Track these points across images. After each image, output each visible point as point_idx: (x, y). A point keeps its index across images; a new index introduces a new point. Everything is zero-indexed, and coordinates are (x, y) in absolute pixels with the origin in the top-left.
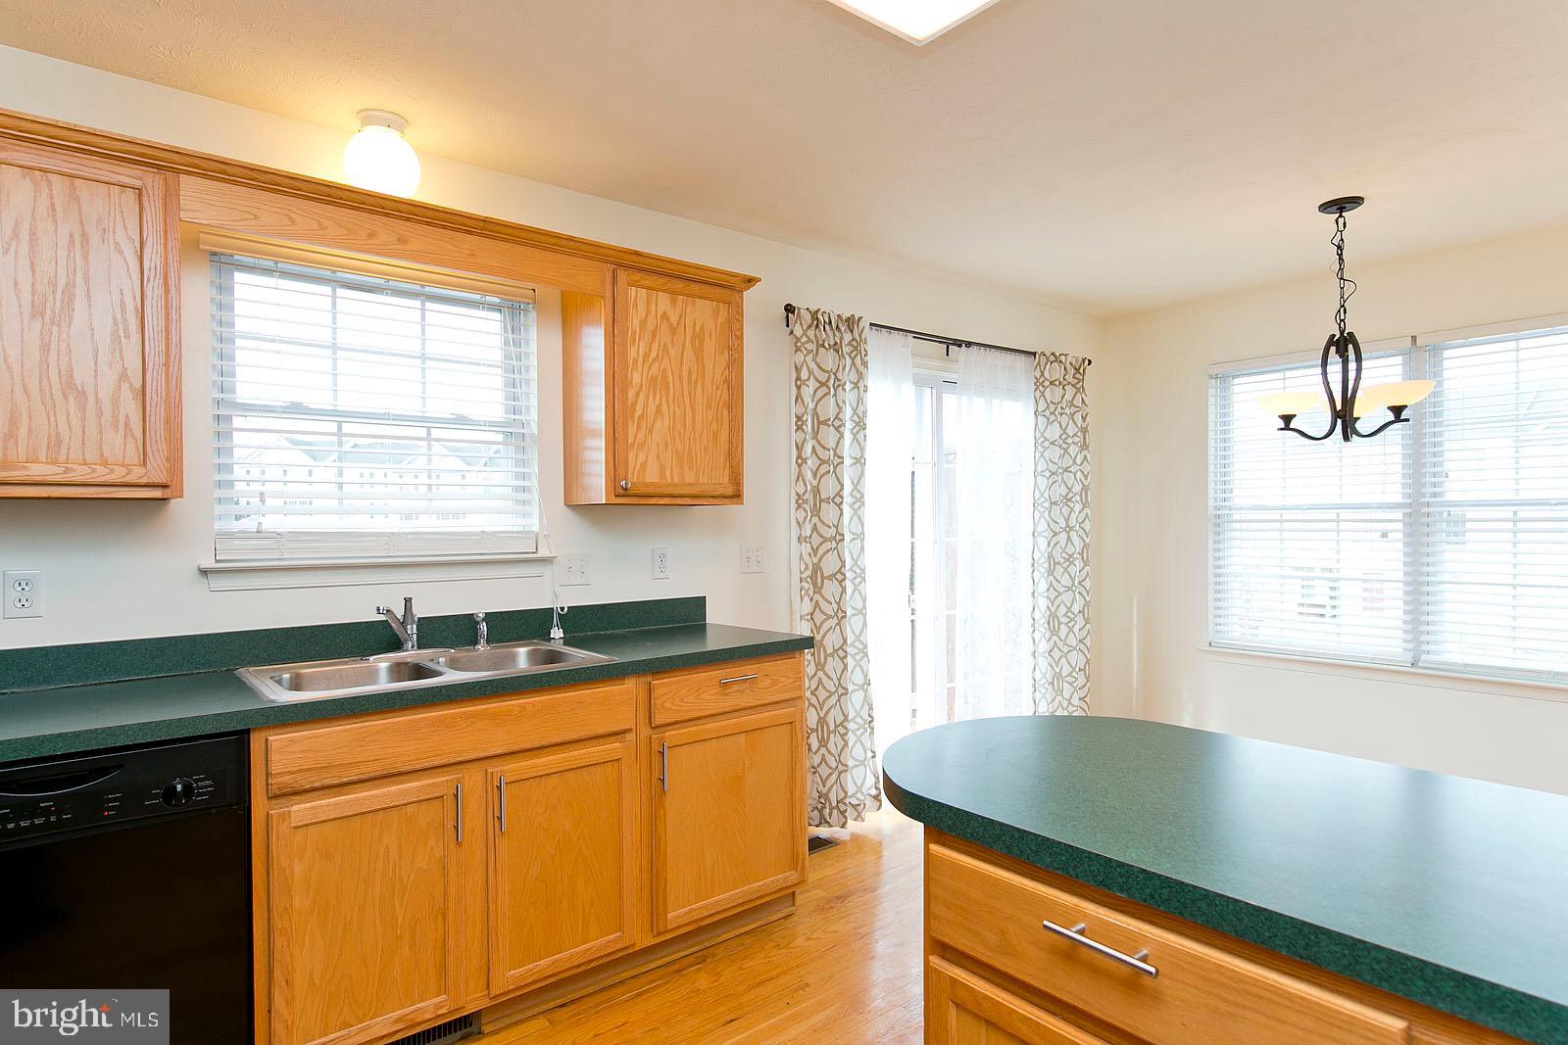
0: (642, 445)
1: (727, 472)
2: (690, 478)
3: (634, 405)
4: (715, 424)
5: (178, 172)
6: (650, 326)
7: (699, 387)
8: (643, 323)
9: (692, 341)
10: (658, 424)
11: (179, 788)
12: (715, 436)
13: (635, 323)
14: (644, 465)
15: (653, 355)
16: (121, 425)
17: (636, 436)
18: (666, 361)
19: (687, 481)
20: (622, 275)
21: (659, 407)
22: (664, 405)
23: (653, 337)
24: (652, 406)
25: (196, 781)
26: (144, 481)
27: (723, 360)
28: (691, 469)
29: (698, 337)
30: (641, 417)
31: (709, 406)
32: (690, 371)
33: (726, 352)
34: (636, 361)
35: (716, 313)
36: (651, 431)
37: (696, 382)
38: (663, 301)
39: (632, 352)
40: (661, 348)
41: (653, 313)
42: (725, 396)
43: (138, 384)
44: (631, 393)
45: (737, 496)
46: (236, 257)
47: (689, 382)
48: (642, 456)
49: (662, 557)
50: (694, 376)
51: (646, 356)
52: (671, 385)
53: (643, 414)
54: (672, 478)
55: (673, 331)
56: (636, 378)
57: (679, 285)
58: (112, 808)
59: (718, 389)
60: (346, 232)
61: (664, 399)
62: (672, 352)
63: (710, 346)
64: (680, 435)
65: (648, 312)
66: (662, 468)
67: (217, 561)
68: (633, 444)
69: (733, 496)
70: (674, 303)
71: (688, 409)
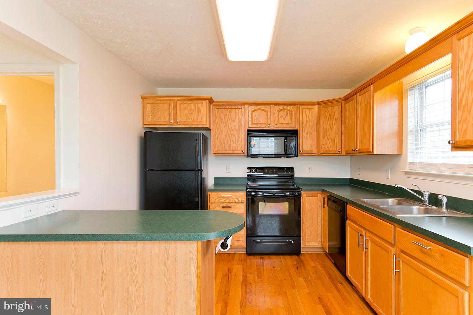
14: (465, 131)
17: (462, 116)
56: (463, 86)
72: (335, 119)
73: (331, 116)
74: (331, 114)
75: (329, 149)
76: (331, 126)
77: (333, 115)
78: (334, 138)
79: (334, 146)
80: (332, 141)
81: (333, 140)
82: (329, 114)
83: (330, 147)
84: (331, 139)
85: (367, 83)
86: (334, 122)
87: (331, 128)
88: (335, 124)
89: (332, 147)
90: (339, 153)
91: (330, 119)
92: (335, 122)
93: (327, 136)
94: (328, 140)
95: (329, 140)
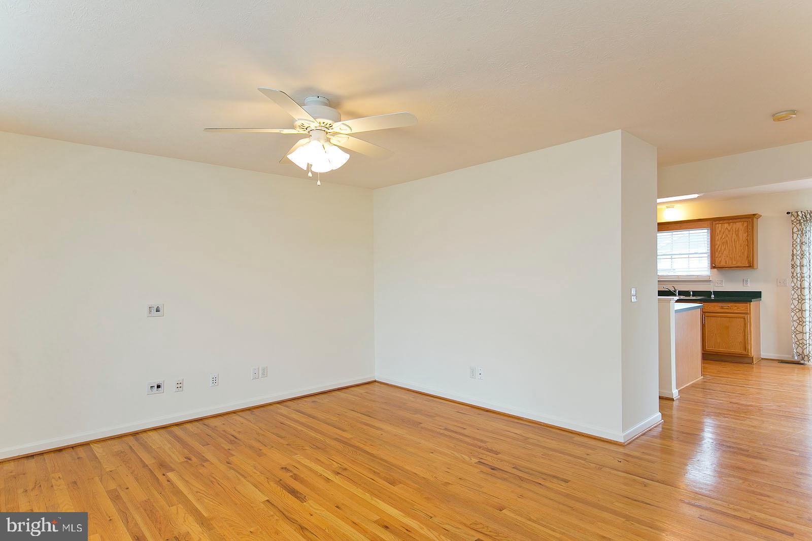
0: (720, 257)
1: (748, 261)
2: (734, 263)
4: (743, 251)
6: (722, 231)
7: (738, 242)
8: (720, 231)
9: (735, 232)
10: (725, 252)
12: (743, 253)
13: (718, 231)
14: (720, 261)
15: (723, 237)
17: (719, 254)
18: (727, 238)
20: (714, 223)
21: (725, 248)
22: (727, 248)
23: (723, 233)
24: (723, 248)
27: (745, 235)
28: (735, 261)
29: (737, 232)
30: (720, 251)
31: (741, 246)
32: (735, 239)
33: (748, 233)
34: (718, 238)
35: (743, 225)
36: (722, 254)
37: (736, 241)
38: (726, 225)
40: (726, 235)
42: (746, 243)
44: (717, 247)
45: (751, 266)
47: (734, 241)
48: (720, 259)
49: (747, 281)
51: (721, 238)
52: (729, 243)
54: (729, 263)
55: (729, 231)
56: (718, 243)
57: (731, 221)
61: (727, 246)
62: (729, 236)
63: (741, 233)
64: (731, 253)
65: (722, 228)
66: (726, 262)
68: (717, 257)
69: (750, 267)
70: (729, 225)
71: (734, 248)
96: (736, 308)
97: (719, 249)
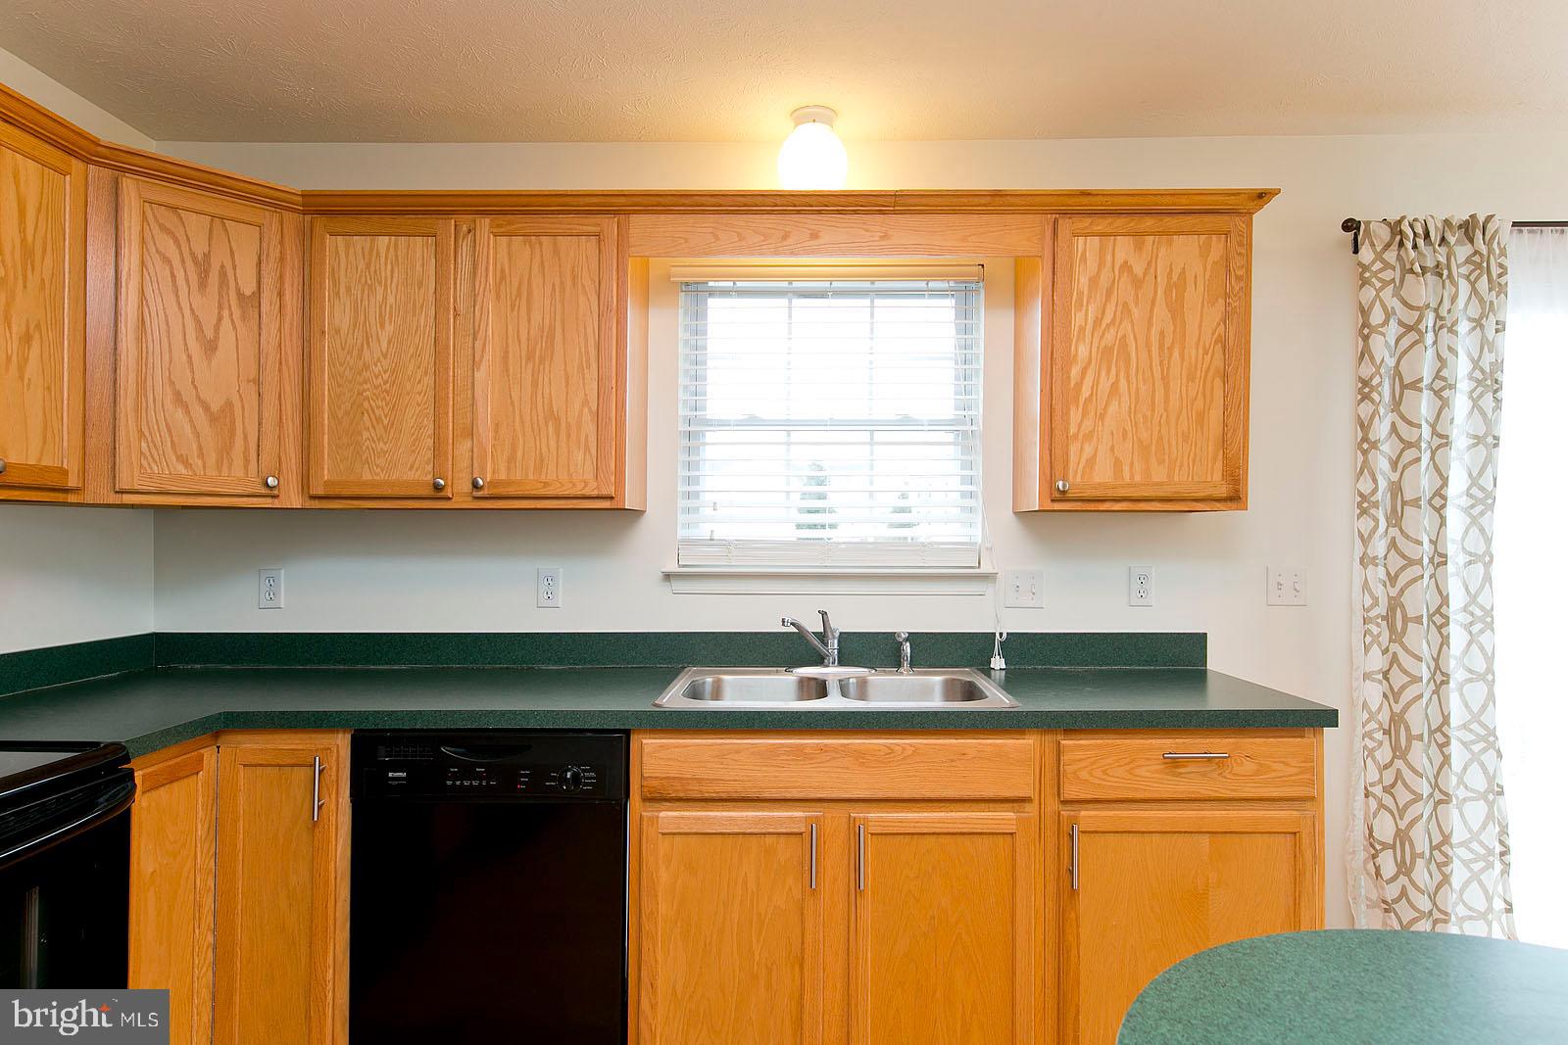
0: (1088, 437)
1: (1219, 465)
2: (1159, 474)
3: (1079, 385)
4: (1199, 403)
5: (628, 213)
6: (1104, 280)
7: (1176, 354)
8: (1094, 281)
9: (1167, 292)
10: (1113, 408)
11: (569, 775)
12: (1201, 417)
13: (1083, 282)
14: (1091, 462)
15: (1108, 318)
16: (582, 445)
17: (1080, 426)
18: (1125, 324)
19: (1156, 479)
20: (1065, 225)
21: (1115, 386)
22: (1123, 383)
23: (1109, 295)
24: (1105, 385)
25: (584, 771)
26: (595, 493)
27: (1215, 313)
28: (1161, 462)
29: (1177, 287)
30: (1089, 400)
31: (1191, 378)
32: (1162, 334)
33: (1221, 301)
34: (1082, 329)
35: (1205, 250)
36: (1102, 417)
37: (1170, 349)
38: (1123, 248)
39: (1078, 319)
40: (1120, 308)
41: (1109, 264)
42: (1218, 362)
43: (594, 408)
44: (1075, 372)
45: (1235, 498)
46: (711, 284)
47: (1161, 347)
48: (1088, 450)
49: (1143, 579)
50: (1168, 341)
51: (1098, 322)
52: (1133, 355)
53: (1092, 394)
54: (1132, 477)
55: (1138, 283)
56: (1083, 351)
57: (1149, 222)
58: (524, 783)
59: (1206, 353)
60: (762, 238)
61: (1122, 375)
62: (1135, 311)
63: (1194, 296)
64: (1145, 417)
65: (1101, 264)
66: (1118, 465)
67: (679, 566)
68: (1076, 436)
69: (1231, 499)
70: (1139, 247)
71: (1159, 385)
72: (240, 295)
73: (207, 272)
74: (207, 256)
75: (187, 464)
76: (209, 333)
77: (222, 267)
78: (229, 404)
79: (225, 451)
80: (213, 419)
81: (222, 418)
82: (192, 254)
83: (201, 455)
84: (206, 408)
85: (594, 200)
86: (226, 313)
87: (210, 347)
88: (238, 322)
89: (212, 459)
90: (268, 492)
91: (203, 284)
92: (237, 312)
93: (172, 383)
94: (180, 414)
95: (188, 412)
96: (1249, 767)
97: (1086, 392)
